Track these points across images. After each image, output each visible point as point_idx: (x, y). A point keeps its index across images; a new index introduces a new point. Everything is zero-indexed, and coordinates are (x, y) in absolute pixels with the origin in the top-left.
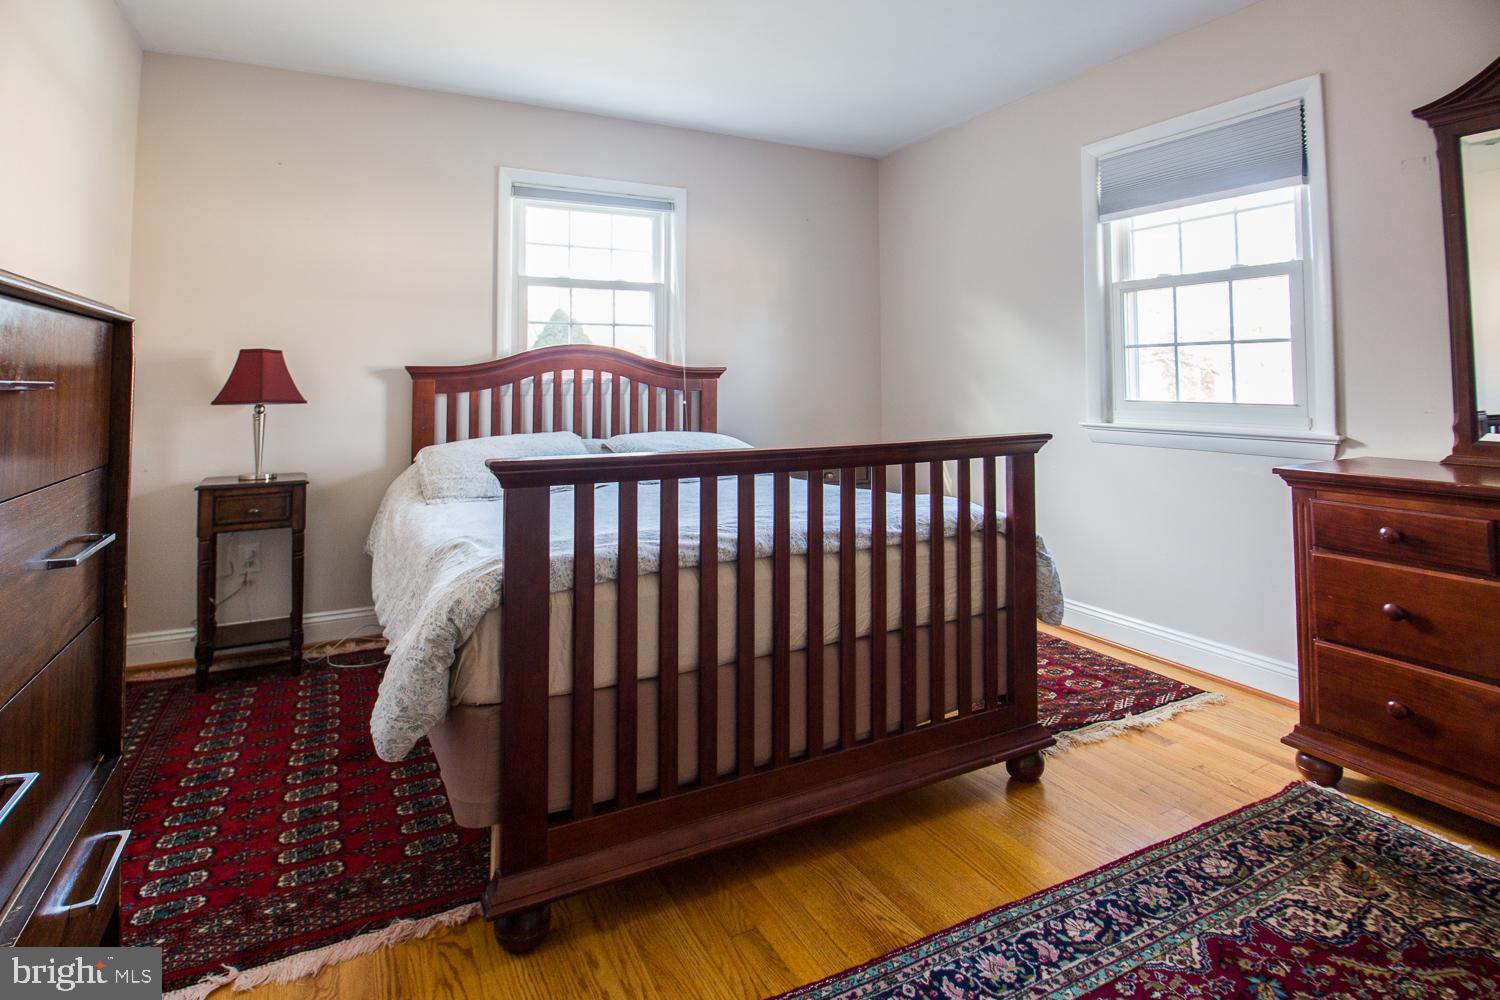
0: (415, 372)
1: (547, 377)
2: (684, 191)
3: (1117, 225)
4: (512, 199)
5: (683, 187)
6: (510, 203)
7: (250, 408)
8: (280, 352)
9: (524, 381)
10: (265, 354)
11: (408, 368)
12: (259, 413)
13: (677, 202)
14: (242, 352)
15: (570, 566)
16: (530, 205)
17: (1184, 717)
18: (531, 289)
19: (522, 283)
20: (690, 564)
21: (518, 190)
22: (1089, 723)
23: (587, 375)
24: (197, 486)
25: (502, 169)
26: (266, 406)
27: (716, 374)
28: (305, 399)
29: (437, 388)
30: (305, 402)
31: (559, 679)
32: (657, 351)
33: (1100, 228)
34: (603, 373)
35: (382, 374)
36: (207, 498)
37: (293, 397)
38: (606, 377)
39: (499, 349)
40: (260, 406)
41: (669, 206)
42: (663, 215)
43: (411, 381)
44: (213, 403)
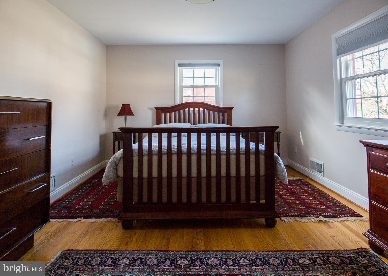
0: (157, 109)
1: (187, 110)
2: (222, 61)
3: (343, 59)
4: (179, 68)
5: (222, 60)
6: (178, 69)
7: (124, 116)
8: (129, 105)
9: (181, 111)
10: (126, 105)
11: (155, 108)
12: (126, 117)
13: (220, 64)
14: (122, 105)
15: (137, 150)
16: (183, 68)
17: (345, 222)
18: (184, 88)
19: (182, 87)
20: (166, 153)
21: (180, 65)
22: (307, 217)
23: (197, 109)
24: (113, 131)
25: (176, 61)
26: (127, 116)
27: (232, 108)
28: (134, 114)
29: (162, 112)
30: (134, 115)
31: (135, 174)
32: (216, 103)
33: (338, 60)
34: (200, 108)
35: (151, 109)
36: (114, 134)
37: (132, 114)
38: (201, 109)
39: (176, 103)
40: (126, 116)
41: (218, 65)
42: (217, 67)
43: (156, 111)
44: (118, 115)
